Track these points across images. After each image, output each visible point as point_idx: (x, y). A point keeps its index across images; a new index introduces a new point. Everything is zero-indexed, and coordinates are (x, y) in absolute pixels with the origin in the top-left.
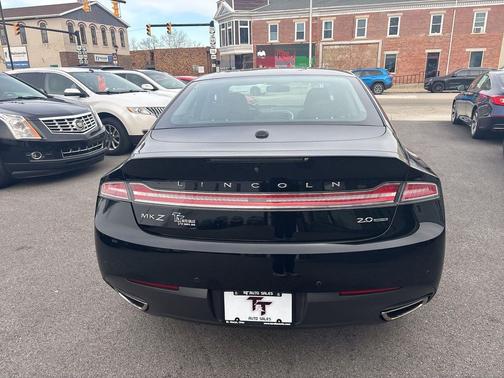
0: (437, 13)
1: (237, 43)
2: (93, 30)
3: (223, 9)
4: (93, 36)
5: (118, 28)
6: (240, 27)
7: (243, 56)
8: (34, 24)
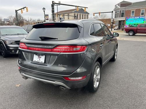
1: (120, 17)
2: (80, 15)
3: (117, 7)
4: (80, 17)
5: (86, 14)
6: (121, 12)
7: (121, 21)
8: (67, 14)
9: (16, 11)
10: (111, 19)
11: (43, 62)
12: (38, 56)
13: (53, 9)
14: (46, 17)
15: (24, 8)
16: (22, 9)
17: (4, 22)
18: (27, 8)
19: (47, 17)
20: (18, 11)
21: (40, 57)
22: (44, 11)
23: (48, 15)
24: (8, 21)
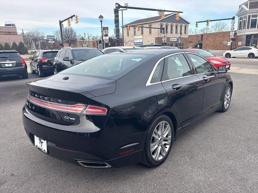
1: (248, 28)
2: (172, 26)
3: (242, 9)
4: (172, 29)
5: (184, 25)
6: (251, 18)
7: (252, 35)
8: (147, 26)
9: (61, 22)
10: (229, 32)
13: (117, 16)
14: (104, 31)
15: (72, 17)
16: (69, 18)
17: (47, 41)
18: (76, 17)
19: (106, 31)
20: (63, 23)
22: (101, 21)
23: (108, 28)
24: (54, 40)
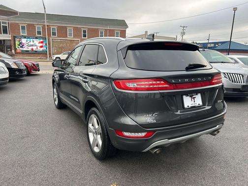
0: (102, 30)
11: (201, 103)
12: (191, 96)
21: (194, 98)
